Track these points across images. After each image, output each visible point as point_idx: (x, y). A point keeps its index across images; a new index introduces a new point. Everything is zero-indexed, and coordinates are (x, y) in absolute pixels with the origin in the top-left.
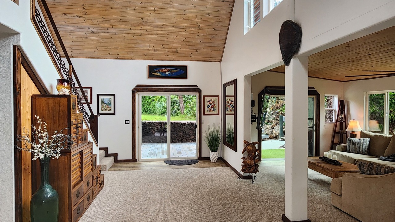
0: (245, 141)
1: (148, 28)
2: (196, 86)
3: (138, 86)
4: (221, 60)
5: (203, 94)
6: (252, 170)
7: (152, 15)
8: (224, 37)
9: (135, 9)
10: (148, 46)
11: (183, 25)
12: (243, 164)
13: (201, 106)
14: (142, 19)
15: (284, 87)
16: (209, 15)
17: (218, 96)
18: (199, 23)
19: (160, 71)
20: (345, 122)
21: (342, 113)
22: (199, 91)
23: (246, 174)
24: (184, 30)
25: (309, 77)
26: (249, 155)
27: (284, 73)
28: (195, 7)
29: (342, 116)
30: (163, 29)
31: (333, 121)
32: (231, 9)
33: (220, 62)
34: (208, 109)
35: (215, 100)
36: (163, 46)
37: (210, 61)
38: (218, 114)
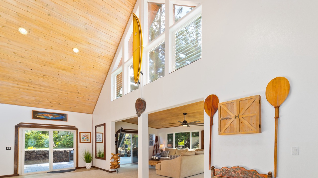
0: (112, 154)
1: (34, 86)
2: (74, 126)
3: (21, 123)
4: (92, 113)
5: (79, 131)
6: (116, 167)
7: (40, 79)
8: (95, 101)
9: (25, 72)
10: (33, 98)
11: (66, 90)
12: (111, 165)
13: (78, 138)
14: (30, 79)
15: (137, 130)
16: (86, 88)
17: (90, 133)
18: (78, 91)
19: (43, 115)
20: (158, 145)
21: (157, 142)
22: (77, 129)
23: (113, 170)
24: (67, 93)
25: (149, 127)
26: (115, 160)
27: (138, 124)
28: (77, 81)
29: (157, 143)
30: (49, 89)
31: (153, 145)
32: (101, 87)
33: (92, 114)
34: (83, 140)
35: (88, 135)
36: (48, 100)
37: (85, 113)
38: (90, 142)
